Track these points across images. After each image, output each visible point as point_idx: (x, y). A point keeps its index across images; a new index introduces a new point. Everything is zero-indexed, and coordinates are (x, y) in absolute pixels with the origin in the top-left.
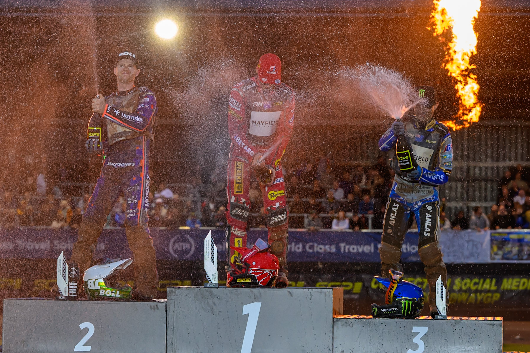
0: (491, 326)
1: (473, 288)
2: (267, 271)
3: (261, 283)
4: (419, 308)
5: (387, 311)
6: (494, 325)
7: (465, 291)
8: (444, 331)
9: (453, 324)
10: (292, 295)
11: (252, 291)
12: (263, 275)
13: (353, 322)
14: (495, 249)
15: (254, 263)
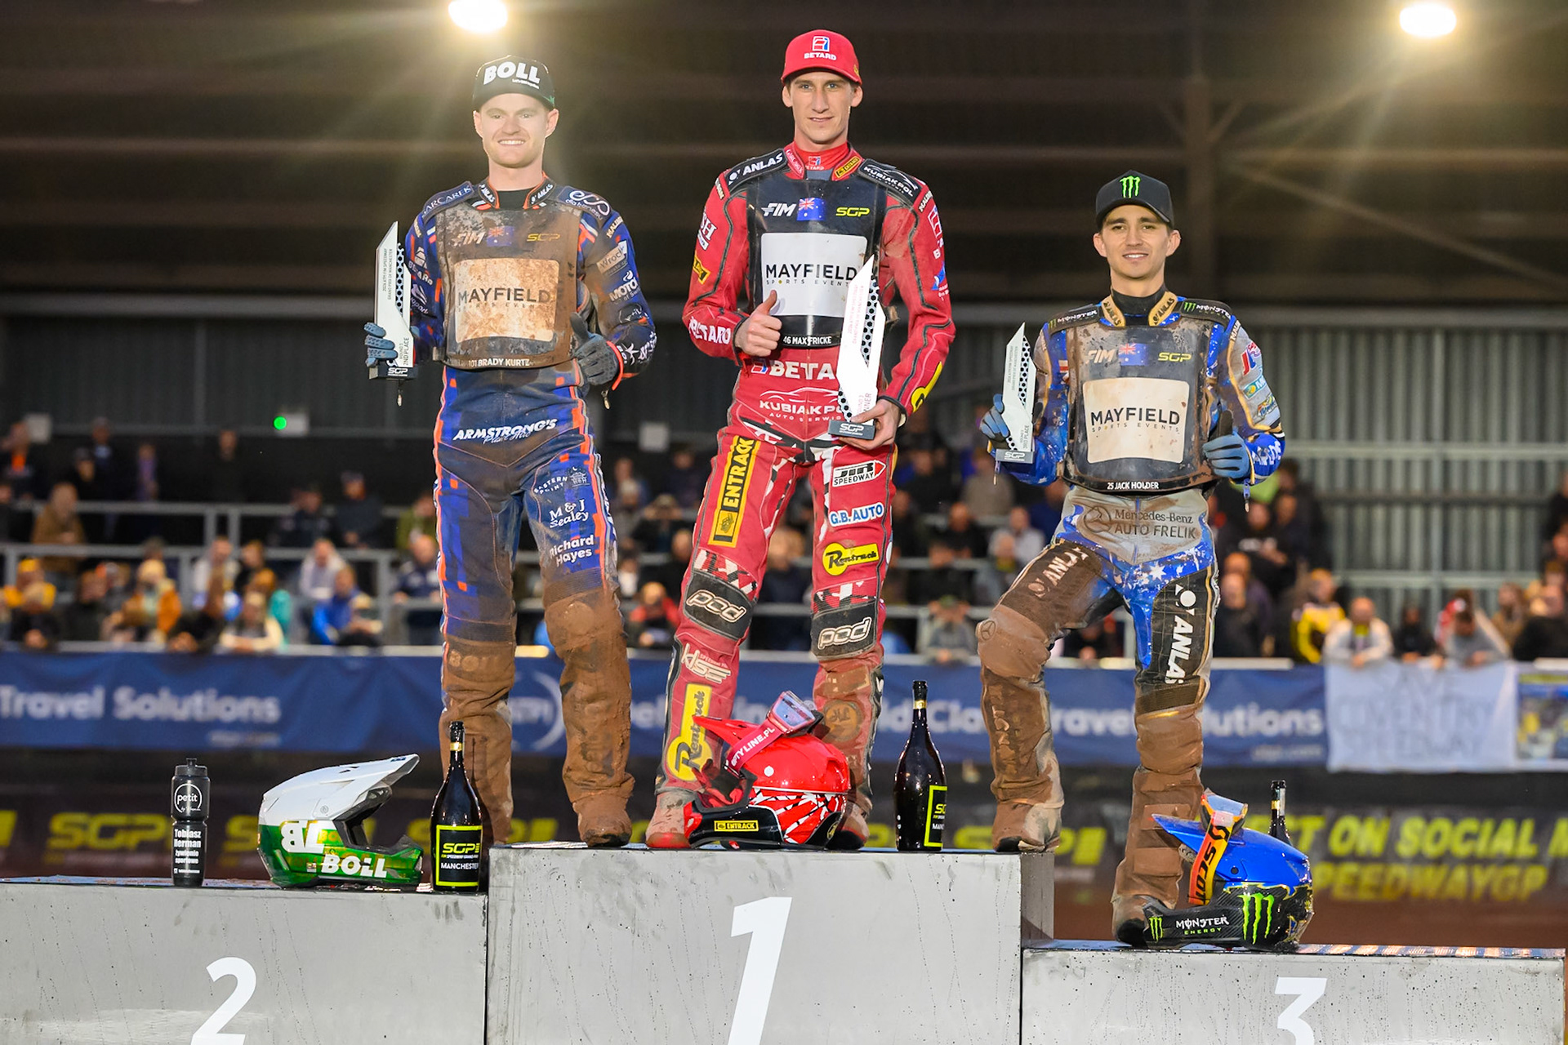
0: (1528, 977)
1: (1461, 849)
2: (809, 797)
3: (790, 835)
4: (1298, 919)
5: (1195, 928)
6: (1536, 973)
7: (1438, 861)
8: (1377, 994)
9: (1407, 968)
10: (889, 875)
11: (762, 862)
12: (798, 810)
13: (1086, 964)
14: (1532, 723)
15: (769, 771)
